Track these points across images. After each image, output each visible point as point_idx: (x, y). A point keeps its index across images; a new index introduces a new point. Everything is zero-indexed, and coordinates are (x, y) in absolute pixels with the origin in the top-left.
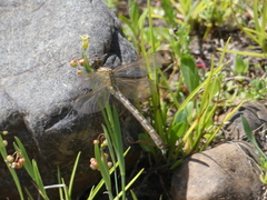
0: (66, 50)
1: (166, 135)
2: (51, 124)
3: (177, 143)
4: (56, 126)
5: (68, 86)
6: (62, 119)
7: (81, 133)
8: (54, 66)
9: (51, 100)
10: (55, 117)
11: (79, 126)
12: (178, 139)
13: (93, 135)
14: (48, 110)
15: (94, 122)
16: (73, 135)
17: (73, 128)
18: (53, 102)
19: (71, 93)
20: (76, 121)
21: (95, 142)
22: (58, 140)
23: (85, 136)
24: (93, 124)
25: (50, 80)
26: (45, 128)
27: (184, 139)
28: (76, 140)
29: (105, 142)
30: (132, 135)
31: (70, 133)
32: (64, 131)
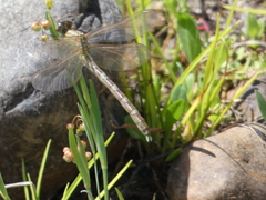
0: (30, 9)
1: (161, 118)
2: (12, 105)
3: (175, 128)
4: (19, 107)
5: (34, 56)
6: (26, 97)
7: (51, 116)
8: (15, 30)
9: (12, 74)
10: (18, 96)
11: (49, 105)
12: (175, 121)
13: (67, 117)
14: (8, 86)
15: (66, 101)
16: (42, 119)
17: (41, 109)
18: (16, 77)
19: (38, 65)
20: (44, 101)
21: (70, 126)
22: (22, 125)
23: (55, 119)
24: (66, 105)
25: (11, 48)
26: (6, 110)
27: (183, 122)
28: (44, 124)
29: (83, 126)
30: (116, 118)
31: (37, 116)
32: (30, 113)
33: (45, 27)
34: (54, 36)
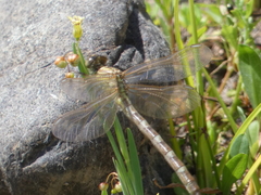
0: (55, 40)
1: (217, 175)
2: (31, 158)
3: (234, 189)
4: (40, 161)
5: (59, 98)
6: (49, 149)
7: (80, 173)
8: (35, 66)
9: (31, 120)
10: (39, 146)
11: (76, 160)
12: (235, 180)
13: (100, 175)
14: (27, 135)
15: (98, 154)
16: (68, 176)
17: (67, 164)
18: (36, 123)
19: (64, 109)
20: (71, 154)
22: (43, 183)
23: (86, 176)
24: (99, 158)
25: (30, 88)
26: (23, 165)
27: (245, 181)
28: (71, 183)
29: (118, 186)
30: (161, 176)
31: (62, 172)
32: (53, 169)
33: (72, 63)
34: (83, 74)
